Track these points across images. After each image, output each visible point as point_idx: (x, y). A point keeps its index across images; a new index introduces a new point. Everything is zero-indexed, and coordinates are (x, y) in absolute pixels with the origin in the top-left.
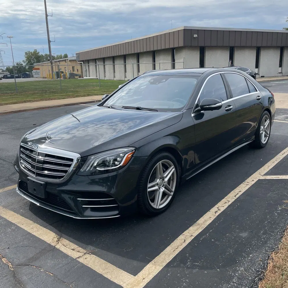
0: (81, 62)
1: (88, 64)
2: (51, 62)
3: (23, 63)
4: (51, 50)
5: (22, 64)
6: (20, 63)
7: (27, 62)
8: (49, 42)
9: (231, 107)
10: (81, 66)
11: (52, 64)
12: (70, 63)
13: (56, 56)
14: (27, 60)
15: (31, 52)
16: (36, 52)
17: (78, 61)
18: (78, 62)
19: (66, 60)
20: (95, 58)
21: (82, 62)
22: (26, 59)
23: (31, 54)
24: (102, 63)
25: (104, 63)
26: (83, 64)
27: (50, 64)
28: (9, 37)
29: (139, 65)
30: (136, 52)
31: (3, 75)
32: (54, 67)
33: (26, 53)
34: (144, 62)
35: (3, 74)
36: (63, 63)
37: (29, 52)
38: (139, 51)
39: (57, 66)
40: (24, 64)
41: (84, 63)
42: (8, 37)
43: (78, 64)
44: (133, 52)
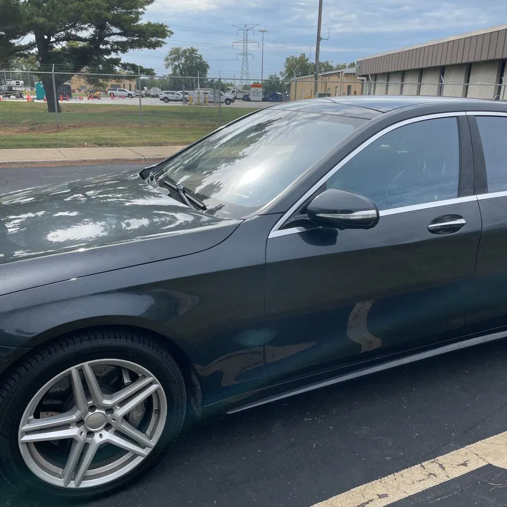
0: (362, 78)
1: (375, 81)
2: (315, 75)
3: (279, 76)
4: (319, 54)
5: (278, 78)
6: (276, 75)
7: (287, 74)
8: (319, 39)
9: (462, 221)
10: (363, 84)
11: (316, 79)
12: (345, 79)
13: (335, 66)
14: (287, 70)
15: (296, 58)
16: (304, 57)
17: (359, 76)
18: (358, 78)
19: (339, 73)
20: (387, 71)
21: (365, 78)
22: (285, 69)
23: (296, 61)
24: (400, 82)
25: (403, 80)
26: (365, 81)
27: (313, 80)
28: (262, 31)
29: (467, 87)
30: (465, 61)
31: (243, 95)
32: (319, 84)
33: (288, 60)
34: (479, 83)
35: (244, 92)
36: (335, 78)
37: (293, 57)
38: (471, 60)
39: (324, 84)
40: (281, 78)
41: (368, 79)
42: (260, 31)
43: (358, 81)
44: (459, 62)
